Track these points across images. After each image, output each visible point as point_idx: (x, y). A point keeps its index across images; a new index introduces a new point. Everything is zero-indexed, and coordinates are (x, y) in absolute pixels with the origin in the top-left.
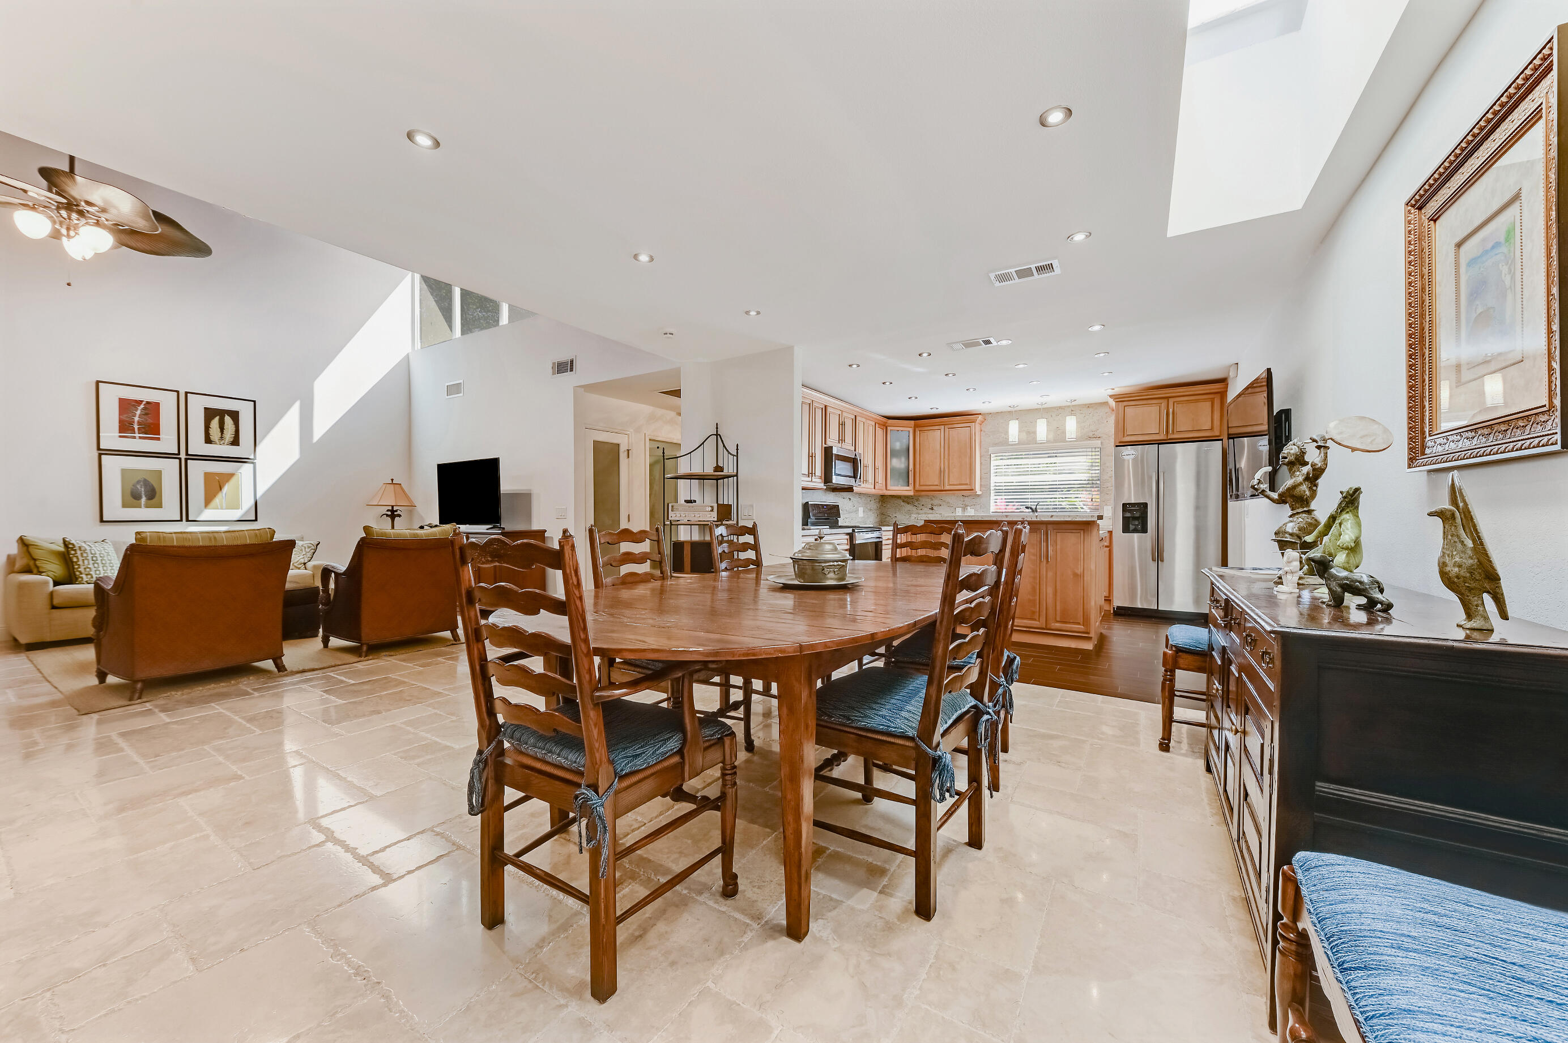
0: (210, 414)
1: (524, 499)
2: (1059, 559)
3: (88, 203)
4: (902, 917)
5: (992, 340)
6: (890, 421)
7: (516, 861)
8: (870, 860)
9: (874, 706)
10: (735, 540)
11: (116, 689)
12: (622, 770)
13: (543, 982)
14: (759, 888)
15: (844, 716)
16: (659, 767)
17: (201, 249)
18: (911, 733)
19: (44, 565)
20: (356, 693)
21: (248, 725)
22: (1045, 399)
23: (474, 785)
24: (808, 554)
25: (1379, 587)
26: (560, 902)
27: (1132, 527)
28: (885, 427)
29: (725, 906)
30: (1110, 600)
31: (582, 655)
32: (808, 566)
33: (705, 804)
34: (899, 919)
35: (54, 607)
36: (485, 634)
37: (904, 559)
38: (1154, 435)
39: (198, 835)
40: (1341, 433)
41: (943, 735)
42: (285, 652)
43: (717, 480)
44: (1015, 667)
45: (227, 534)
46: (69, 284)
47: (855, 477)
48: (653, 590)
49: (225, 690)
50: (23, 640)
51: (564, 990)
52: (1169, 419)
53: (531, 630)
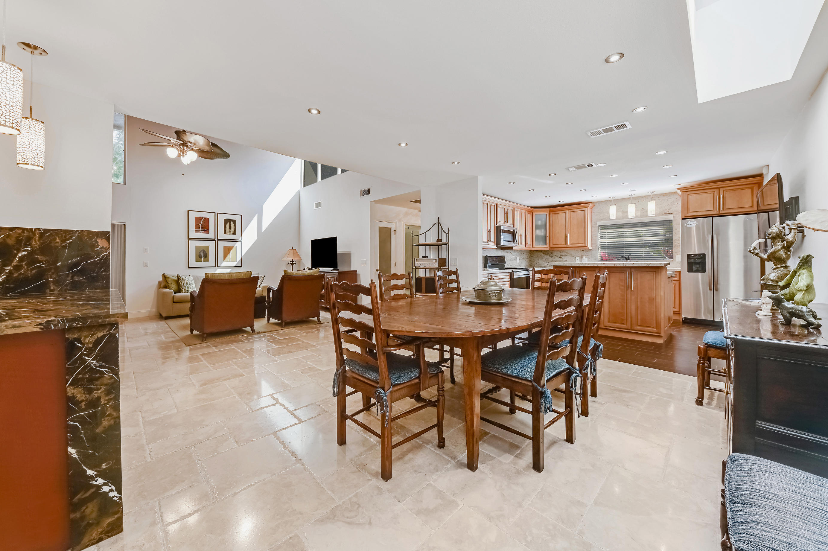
0: (226, 221)
1: (347, 255)
2: (639, 288)
3: (190, 142)
4: (526, 468)
5: (593, 164)
6: (535, 209)
7: (351, 417)
8: (512, 441)
9: (512, 364)
10: (448, 278)
11: (196, 336)
12: (394, 383)
13: (362, 469)
14: (455, 446)
15: (496, 368)
16: (409, 383)
17: (227, 155)
18: (530, 378)
19: (171, 286)
20: (281, 343)
21: (244, 354)
22: (633, 193)
23: (335, 383)
24: (482, 287)
25: (813, 314)
26: (368, 439)
27: (694, 268)
28: (532, 213)
29: (439, 451)
30: (680, 314)
31: (378, 332)
32: (482, 293)
33: (429, 403)
34: (524, 469)
35: (174, 302)
36: (339, 321)
37: (538, 288)
38: (709, 212)
39: (232, 396)
40: (807, 220)
41: (548, 381)
42: (255, 324)
43: (439, 246)
44: (599, 350)
45: (236, 274)
46: (183, 175)
47: (514, 241)
48: (407, 303)
49: (234, 339)
50: (164, 315)
51: (370, 473)
52: (721, 202)
53: (358, 320)
